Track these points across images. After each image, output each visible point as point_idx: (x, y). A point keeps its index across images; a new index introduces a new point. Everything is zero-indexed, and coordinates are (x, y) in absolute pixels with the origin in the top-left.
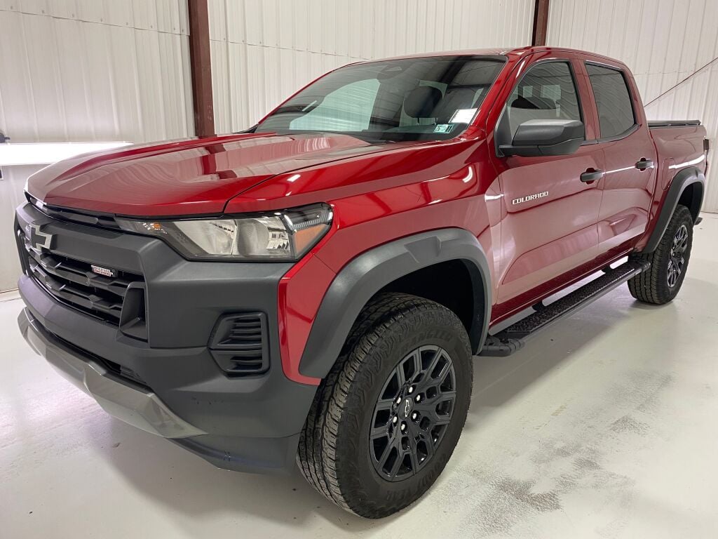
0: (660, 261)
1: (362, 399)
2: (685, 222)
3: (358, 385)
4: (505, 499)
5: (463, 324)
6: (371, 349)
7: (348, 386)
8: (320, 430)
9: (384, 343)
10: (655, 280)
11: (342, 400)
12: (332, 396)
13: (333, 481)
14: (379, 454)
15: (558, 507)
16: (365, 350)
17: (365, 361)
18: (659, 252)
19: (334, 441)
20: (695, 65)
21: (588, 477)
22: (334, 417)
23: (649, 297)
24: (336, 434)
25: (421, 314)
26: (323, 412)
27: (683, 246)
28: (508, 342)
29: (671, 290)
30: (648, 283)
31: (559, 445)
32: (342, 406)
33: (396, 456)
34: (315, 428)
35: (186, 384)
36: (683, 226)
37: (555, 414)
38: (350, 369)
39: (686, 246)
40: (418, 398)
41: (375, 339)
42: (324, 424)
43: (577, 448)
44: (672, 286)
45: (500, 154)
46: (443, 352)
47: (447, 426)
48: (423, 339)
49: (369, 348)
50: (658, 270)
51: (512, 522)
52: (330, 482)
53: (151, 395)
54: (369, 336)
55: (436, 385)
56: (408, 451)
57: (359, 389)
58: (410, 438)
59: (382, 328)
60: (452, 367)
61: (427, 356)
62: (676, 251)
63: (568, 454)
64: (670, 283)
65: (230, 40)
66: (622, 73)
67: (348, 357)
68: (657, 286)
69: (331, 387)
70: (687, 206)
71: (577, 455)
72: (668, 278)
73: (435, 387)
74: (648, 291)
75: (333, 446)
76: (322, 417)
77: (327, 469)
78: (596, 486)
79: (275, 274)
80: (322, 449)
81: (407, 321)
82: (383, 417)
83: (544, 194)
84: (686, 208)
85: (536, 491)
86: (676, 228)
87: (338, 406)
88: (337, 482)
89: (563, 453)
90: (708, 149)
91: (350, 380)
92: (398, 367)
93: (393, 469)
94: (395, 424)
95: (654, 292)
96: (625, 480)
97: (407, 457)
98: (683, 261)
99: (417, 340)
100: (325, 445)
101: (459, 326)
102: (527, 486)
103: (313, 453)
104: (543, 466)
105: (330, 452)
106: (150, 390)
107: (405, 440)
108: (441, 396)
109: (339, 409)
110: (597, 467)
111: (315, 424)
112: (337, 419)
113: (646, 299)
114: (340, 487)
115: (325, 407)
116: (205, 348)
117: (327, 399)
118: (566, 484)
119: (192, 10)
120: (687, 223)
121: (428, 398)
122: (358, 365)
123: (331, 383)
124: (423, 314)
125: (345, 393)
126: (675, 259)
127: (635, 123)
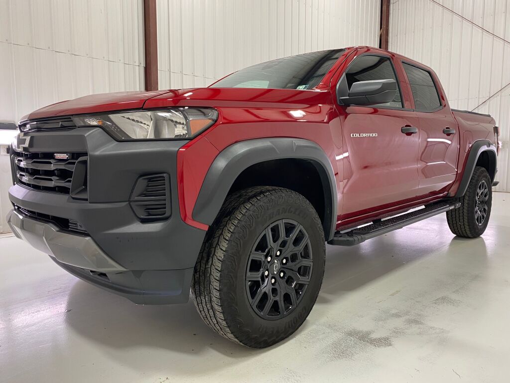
0: (468, 204)
1: (239, 245)
2: (484, 179)
3: (237, 235)
4: (351, 340)
5: (317, 211)
6: (246, 212)
7: (229, 235)
8: (209, 269)
9: (255, 208)
10: (466, 218)
11: (224, 245)
12: (218, 244)
13: (218, 308)
14: (253, 294)
15: (390, 345)
16: (242, 212)
17: (242, 219)
18: (467, 198)
19: (219, 275)
20: (490, 92)
21: (415, 328)
22: (219, 258)
23: (464, 232)
24: (219, 270)
25: (283, 195)
26: (211, 255)
27: (485, 196)
28: (353, 236)
29: (479, 227)
30: (462, 221)
31: (394, 311)
32: (224, 249)
33: (267, 299)
34: (205, 268)
35: (112, 228)
36: (483, 181)
37: (392, 295)
38: (231, 225)
39: (488, 197)
40: (284, 261)
41: (249, 206)
42: (212, 264)
43: (407, 313)
44: (480, 224)
45: (340, 102)
46: (301, 227)
47: (307, 285)
48: (285, 212)
49: (244, 211)
50: (468, 211)
51: (355, 353)
52: (215, 309)
53: (88, 238)
54: (245, 204)
55: (297, 252)
56: (277, 298)
57: (237, 238)
58: (278, 289)
59: (255, 200)
60: (309, 240)
61: (289, 229)
62: (481, 200)
63: (400, 316)
64: (478, 222)
65: (172, 71)
66: (429, 73)
67: (230, 218)
68: (468, 222)
69: (217, 238)
70: (485, 168)
71: (407, 317)
72: (476, 218)
73: (296, 254)
74: (462, 227)
75: (217, 278)
76: (211, 259)
77: (214, 299)
78: (420, 334)
79: (174, 147)
80: (210, 283)
81: (273, 197)
82: (256, 266)
83: (374, 135)
84: (484, 169)
85: (374, 336)
86: (478, 181)
87: (222, 249)
88: (220, 308)
89: (397, 316)
90: (497, 133)
91: (230, 231)
92: (266, 230)
93: (265, 309)
94: (267, 277)
95: (467, 227)
96: (442, 330)
97: (276, 303)
98: (486, 208)
99: (281, 212)
100: (213, 280)
101: (313, 211)
102: (368, 333)
103: (204, 288)
104: (381, 323)
105: (216, 284)
106: (87, 235)
107: (274, 291)
108: (301, 261)
109: (222, 251)
110: (422, 323)
111: (206, 265)
112: (220, 259)
113: (462, 234)
114: (223, 313)
115: (213, 252)
116: (127, 203)
117: (214, 246)
118: (397, 332)
119: (147, 51)
120: (487, 180)
121: (292, 261)
122: (236, 222)
123: (218, 235)
124: (286, 195)
125: (227, 240)
126: (480, 206)
127: (441, 105)
